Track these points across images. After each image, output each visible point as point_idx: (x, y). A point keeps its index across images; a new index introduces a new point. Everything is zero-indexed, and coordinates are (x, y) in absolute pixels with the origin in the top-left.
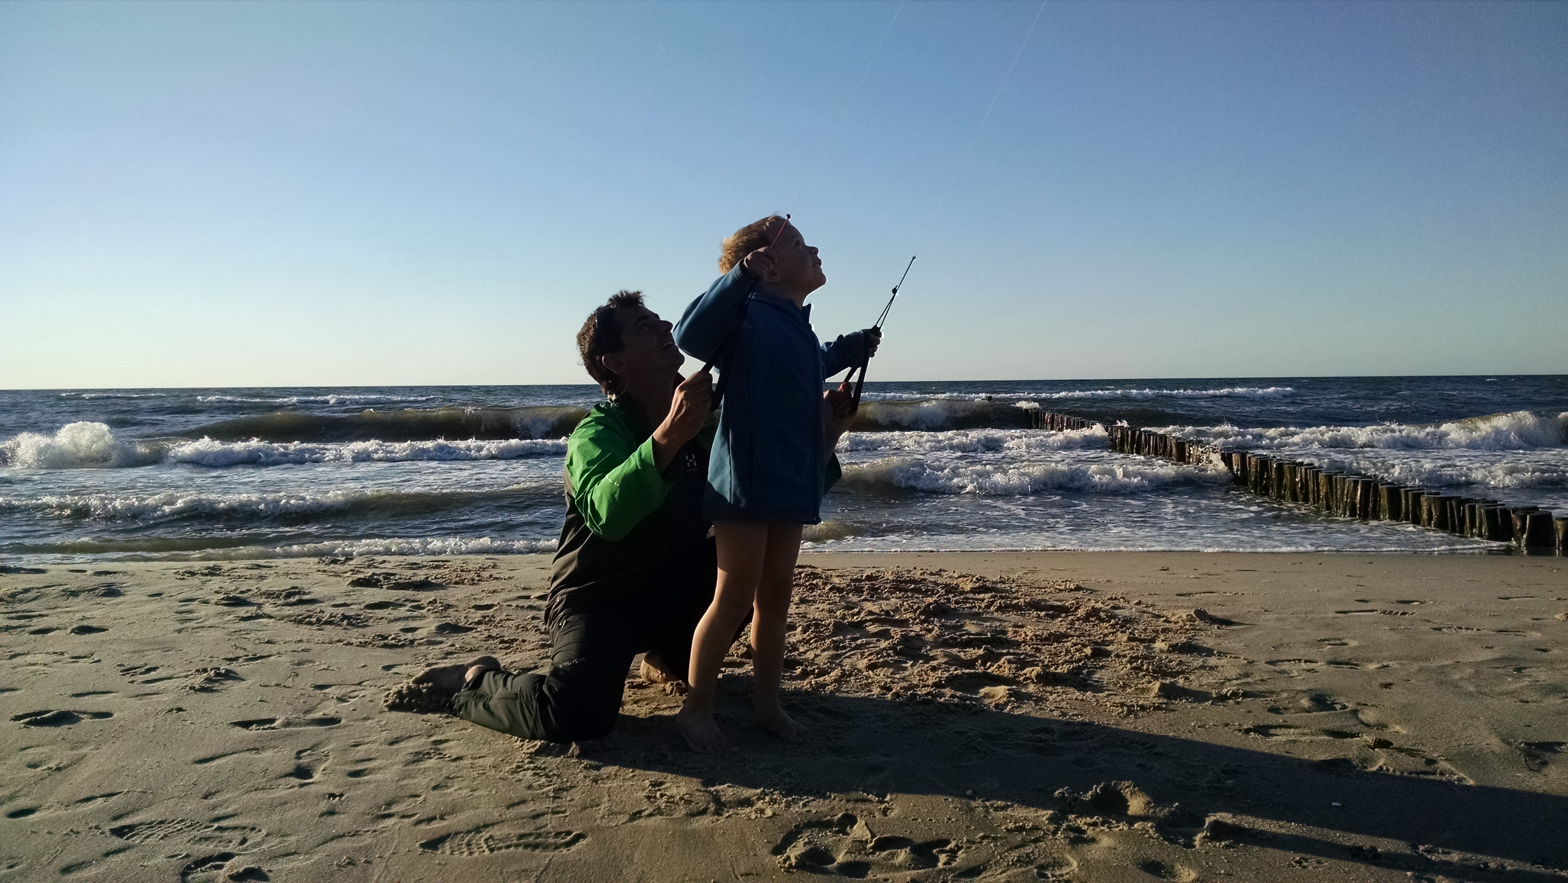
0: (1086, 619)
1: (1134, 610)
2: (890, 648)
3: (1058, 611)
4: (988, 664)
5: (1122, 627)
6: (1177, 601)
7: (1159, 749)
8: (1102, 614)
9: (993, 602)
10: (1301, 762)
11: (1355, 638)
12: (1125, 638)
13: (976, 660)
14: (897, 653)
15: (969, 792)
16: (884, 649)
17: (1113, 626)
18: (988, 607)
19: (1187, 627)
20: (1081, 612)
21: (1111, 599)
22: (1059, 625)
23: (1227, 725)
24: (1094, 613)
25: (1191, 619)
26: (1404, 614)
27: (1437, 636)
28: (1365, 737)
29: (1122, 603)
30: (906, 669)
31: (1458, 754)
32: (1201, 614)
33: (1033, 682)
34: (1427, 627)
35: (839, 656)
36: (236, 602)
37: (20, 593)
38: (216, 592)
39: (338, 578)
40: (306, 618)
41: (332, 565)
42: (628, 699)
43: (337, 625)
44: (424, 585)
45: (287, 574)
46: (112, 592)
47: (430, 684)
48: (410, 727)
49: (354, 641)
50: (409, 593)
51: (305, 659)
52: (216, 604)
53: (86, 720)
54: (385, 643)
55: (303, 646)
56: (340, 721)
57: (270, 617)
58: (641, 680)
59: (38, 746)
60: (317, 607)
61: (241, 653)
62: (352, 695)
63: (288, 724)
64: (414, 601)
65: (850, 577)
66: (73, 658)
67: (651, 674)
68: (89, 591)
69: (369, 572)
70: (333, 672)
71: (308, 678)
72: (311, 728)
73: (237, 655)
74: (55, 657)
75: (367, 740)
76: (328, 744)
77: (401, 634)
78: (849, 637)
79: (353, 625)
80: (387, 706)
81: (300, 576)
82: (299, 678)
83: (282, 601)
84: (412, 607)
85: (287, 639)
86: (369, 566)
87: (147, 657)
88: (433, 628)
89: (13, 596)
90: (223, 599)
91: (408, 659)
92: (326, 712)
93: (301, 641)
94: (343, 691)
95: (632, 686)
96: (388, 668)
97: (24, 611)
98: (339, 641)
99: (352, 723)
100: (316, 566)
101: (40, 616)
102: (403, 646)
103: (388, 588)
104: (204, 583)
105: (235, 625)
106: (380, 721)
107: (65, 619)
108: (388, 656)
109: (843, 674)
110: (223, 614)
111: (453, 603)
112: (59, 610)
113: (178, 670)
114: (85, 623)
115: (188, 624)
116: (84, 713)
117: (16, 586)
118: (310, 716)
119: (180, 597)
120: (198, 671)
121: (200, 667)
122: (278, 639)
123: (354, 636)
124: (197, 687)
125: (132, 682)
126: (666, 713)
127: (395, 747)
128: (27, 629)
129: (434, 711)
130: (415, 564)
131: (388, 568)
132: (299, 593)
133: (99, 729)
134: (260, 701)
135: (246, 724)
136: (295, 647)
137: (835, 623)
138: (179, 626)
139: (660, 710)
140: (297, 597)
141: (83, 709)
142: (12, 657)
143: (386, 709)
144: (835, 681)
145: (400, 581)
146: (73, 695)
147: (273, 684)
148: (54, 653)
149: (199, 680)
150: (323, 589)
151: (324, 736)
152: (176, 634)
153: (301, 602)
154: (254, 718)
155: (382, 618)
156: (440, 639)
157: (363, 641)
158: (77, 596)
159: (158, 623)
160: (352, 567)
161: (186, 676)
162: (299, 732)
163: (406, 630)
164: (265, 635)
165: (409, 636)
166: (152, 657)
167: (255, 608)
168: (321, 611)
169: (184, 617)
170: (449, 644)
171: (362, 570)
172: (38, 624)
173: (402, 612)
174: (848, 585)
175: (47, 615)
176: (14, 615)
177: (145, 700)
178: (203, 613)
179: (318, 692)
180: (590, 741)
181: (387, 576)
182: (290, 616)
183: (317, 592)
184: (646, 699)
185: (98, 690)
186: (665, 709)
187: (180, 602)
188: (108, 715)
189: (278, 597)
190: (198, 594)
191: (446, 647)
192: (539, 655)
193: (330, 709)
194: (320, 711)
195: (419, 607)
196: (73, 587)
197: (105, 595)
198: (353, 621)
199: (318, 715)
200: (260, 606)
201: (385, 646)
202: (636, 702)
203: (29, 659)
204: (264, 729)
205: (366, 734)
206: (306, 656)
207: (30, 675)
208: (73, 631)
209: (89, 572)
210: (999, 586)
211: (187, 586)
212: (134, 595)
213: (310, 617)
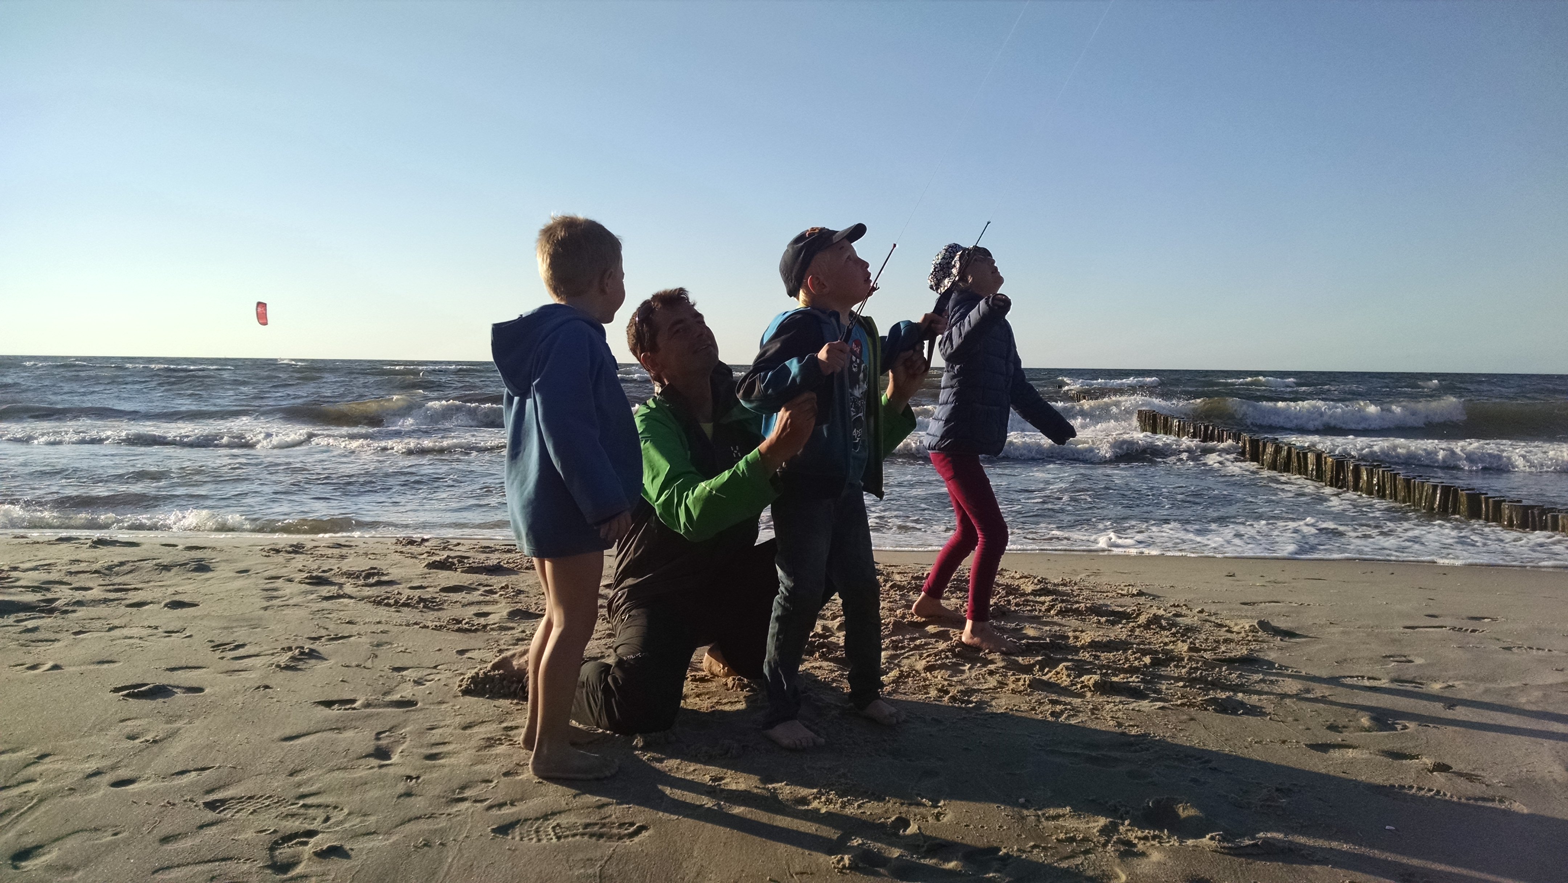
0: (1147, 626)
1: (1196, 618)
2: (949, 650)
3: (1118, 617)
4: (1046, 670)
5: (1182, 636)
6: (1240, 610)
7: (1213, 764)
8: (1164, 623)
9: (1053, 606)
10: (1357, 784)
11: (1419, 655)
12: (1186, 648)
13: (1034, 665)
14: (955, 655)
15: (1022, 800)
16: (942, 651)
17: (1174, 635)
18: (1048, 610)
19: (1249, 638)
20: (1142, 619)
21: (1174, 606)
22: (1120, 632)
23: (1284, 742)
24: (1155, 620)
25: (1253, 630)
26: (1473, 631)
27: (1507, 655)
28: (1424, 759)
29: (1184, 611)
30: (963, 672)
31: (1520, 781)
32: (1264, 625)
33: (1090, 690)
34: (1495, 646)
35: (898, 656)
36: (319, 581)
37: (117, 566)
38: (300, 571)
39: (414, 560)
40: (384, 599)
41: (409, 547)
42: (690, 692)
43: (413, 607)
44: (497, 570)
45: (366, 554)
46: (202, 567)
47: (501, 671)
48: (482, 712)
49: (429, 624)
50: (483, 577)
51: (384, 640)
52: (300, 582)
53: (180, 695)
54: (458, 626)
55: (381, 628)
56: (416, 704)
57: (351, 597)
58: (703, 673)
59: (136, 718)
60: (395, 589)
61: (323, 632)
62: (429, 678)
63: (368, 705)
64: (487, 586)
65: (910, 575)
66: (166, 632)
67: (713, 668)
68: (181, 565)
69: (444, 554)
70: (410, 655)
71: (387, 659)
72: (389, 710)
73: (320, 635)
74: (150, 631)
75: (442, 724)
76: (404, 727)
77: (475, 618)
78: (908, 636)
79: (429, 608)
80: (460, 691)
81: (378, 557)
82: (377, 660)
83: (362, 582)
84: (485, 591)
85: (367, 620)
86: (444, 549)
87: (236, 634)
88: (505, 613)
89: (110, 568)
90: (306, 578)
91: (482, 645)
92: (404, 694)
93: (379, 623)
94: (420, 675)
95: (695, 679)
96: (462, 652)
97: (119, 584)
98: (416, 624)
99: (427, 706)
100: (394, 547)
101: (135, 589)
102: (476, 631)
103: (462, 572)
104: (288, 560)
105: (318, 605)
106: (454, 706)
107: (158, 594)
108: (461, 641)
109: (901, 675)
110: (306, 593)
111: (524, 589)
112: (152, 584)
113: (265, 647)
114: (177, 598)
115: (274, 602)
116: (178, 687)
117: (112, 559)
118: (388, 698)
119: (267, 574)
120: (283, 649)
121: (286, 645)
122: (359, 619)
123: (430, 618)
124: (283, 665)
125: (222, 658)
126: (727, 708)
127: (468, 732)
128: (123, 602)
129: (505, 696)
130: (488, 547)
131: (461, 551)
132: (378, 574)
133: (191, 703)
134: (342, 681)
135: (329, 704)
136: (374, 628)
137: (895, 622)
138: (266, 604)
139: (721, 704)
140: (376, 578)
141: (177, 683)
142: (110, 629)
143: (460, 694)
144: (893, 682)
145: (473, 565)
146: (168, 669)
147: (354, 664)
148: (149, 627)
149: (283, 659)
150: (400, 570)
151: (401, 719)
152: (262, 612)
153: (379, 583)
154: (335, 698)
155: (456, 602)
156: (511, 625)
157: (438, 624)
158: (169, 570)
159: (245, 600)
160: (428, 549)
161: (273, 654)
162: (378, 714)
163: (479, 615)
164: (346, 616)
165: (482, 621)
166: (241, 634)
167: (337, 587)
168: (399, 593)
169: (270, 594)
170: (520, 630)
171: (437, 552)
172: (134, 597)
173: (476, 596)
174: (909, 583)
175: (141, 589)
176: (111, 587)
177: (235, 677)
178: (288, 591)
179: (396, 674)
180: (654, 734)
181: (461, 558)
182: (369, 597)
183: (395, 573)
184: (707, 694)
185: (190, 665)
186: (726, 704)
187: (266, 579)
188: (200, 690)
189: (358, 577)
190: (283, 572)
191: (517, 633)
192: (606, 644)
193: (406, 692)
194: (397, 693)
195: (492, 592)
196: (166, 561)
197: (196, 570)
198: (428, 604)
199: (396, 697)
200: (341, 586)
201: (459, 630)
202: (698, 696)
203: (126, 632)
204: (345, 709)
205: (441, 718)
206: (384, 638)
207: (127, 648)
208: (166, 605)
209: (180, 547)
210: (1060, 588)
211: (272, 563)
212: (223, 571)
213: (388, 598)
